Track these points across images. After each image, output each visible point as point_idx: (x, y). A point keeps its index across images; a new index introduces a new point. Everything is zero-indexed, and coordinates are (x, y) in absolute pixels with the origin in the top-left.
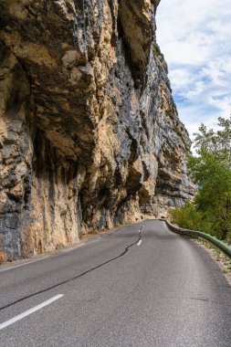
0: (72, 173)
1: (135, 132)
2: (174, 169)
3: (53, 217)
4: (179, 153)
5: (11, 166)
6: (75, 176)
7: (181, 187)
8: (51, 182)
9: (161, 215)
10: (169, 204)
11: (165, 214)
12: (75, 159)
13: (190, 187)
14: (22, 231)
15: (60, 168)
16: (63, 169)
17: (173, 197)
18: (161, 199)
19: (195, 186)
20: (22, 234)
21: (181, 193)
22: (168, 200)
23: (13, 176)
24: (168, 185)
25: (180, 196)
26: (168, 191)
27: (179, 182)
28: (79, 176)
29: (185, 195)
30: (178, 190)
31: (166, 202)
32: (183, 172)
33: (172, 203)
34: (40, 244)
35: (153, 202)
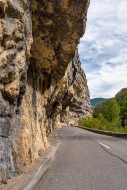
0: (46, 84)
1: (76, 63)
2: (79, 96)
3: (36, 123)
4: (82, 86)
5: (12, 52)
6: (49, 87)
7: (82, 106)
8: (34, 89)
9: (70, 123)
10: (75, 117)
11: (72, 122)
12: (49, 72)
13: (87, 107)
14: (13, 139)
15: (38, 79)
16: (40, 80)
17: (77, 112)
18: (71, 113)
19: (90, 106)
20: (14, 143)
21: (82, 110)
22: (74, 114)
23: (11, 67)
24: (75, 105)
25: (81, 112)
26: (74, 109)
27: (81, 103)
28: (52, 87)
29: (84, 111)
30: (80, 108)
31: (74, 115)
32: (83, 98)
33: (77, 116)
34: (30, 152)
35: (66, 116)
